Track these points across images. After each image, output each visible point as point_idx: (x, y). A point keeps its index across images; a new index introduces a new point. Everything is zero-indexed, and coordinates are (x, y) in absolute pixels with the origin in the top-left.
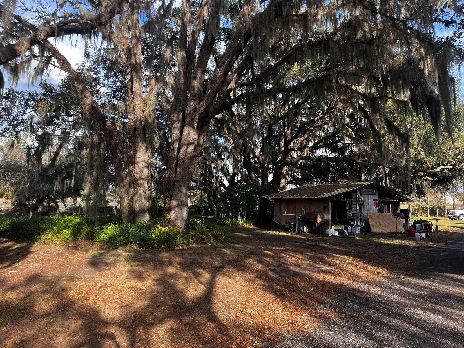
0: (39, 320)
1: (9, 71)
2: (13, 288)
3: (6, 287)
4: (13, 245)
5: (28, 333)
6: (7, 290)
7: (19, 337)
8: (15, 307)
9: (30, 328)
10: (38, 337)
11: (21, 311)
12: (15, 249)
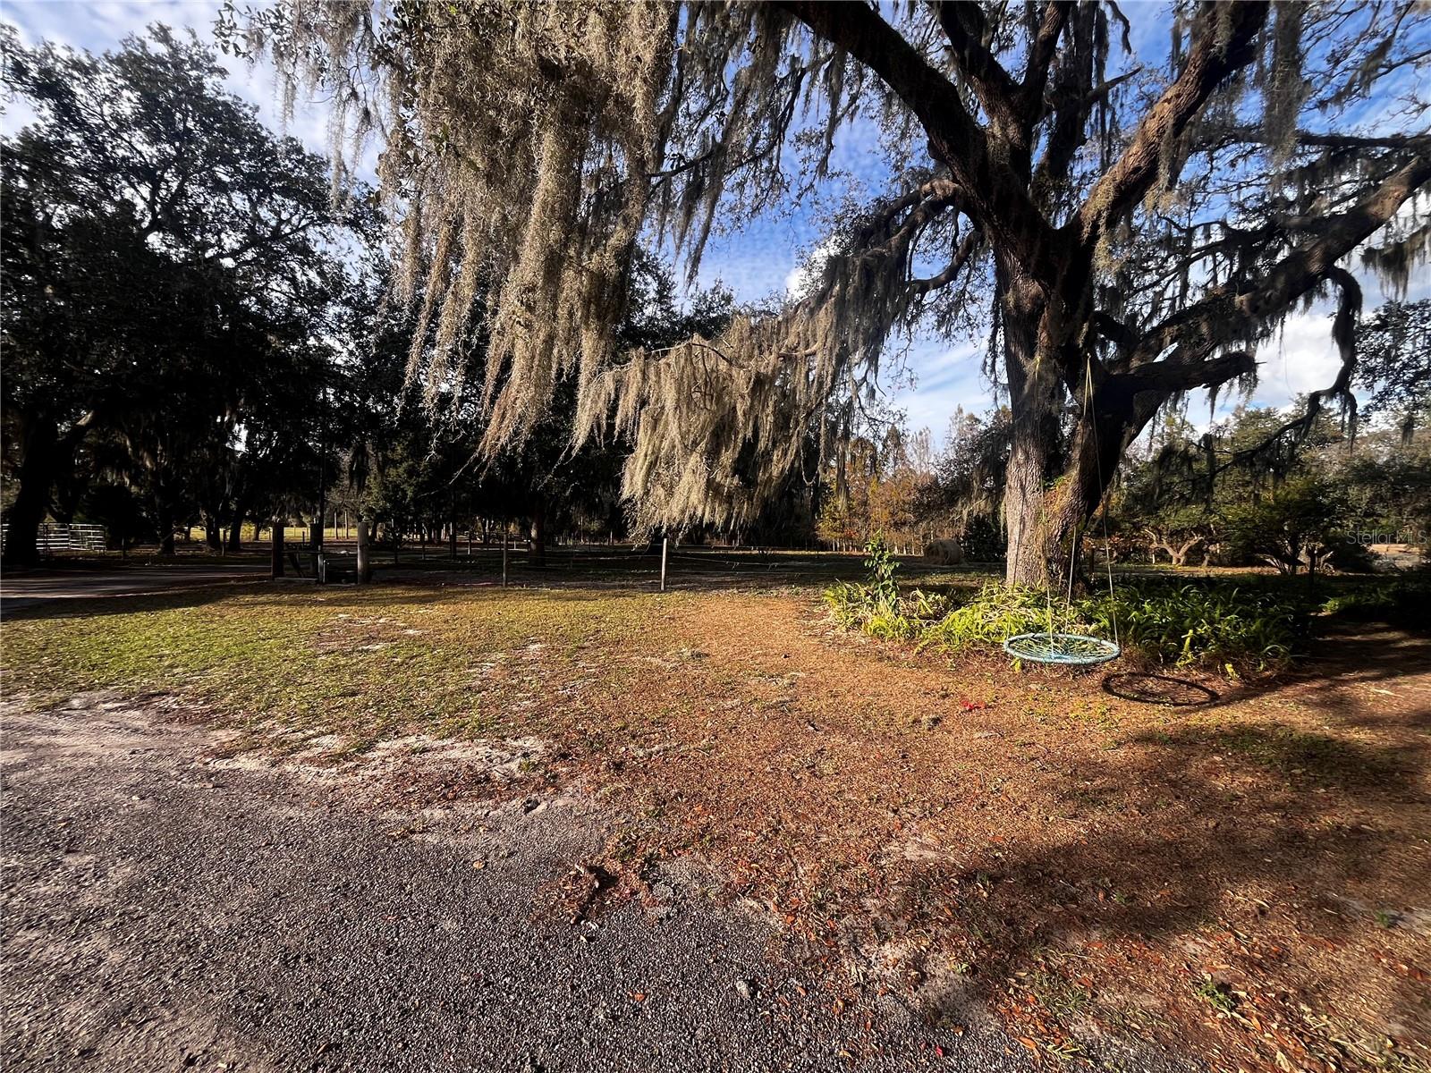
0: (1423, 807)
1: (1380, 269)
2: (1372, 722)
3: (1353, 716)
4: (1400, 640)
5: (1382, 819)
6: (1353, 724)
7: (1352, 820)
8: (1363, 761)
9: (1387, 814)
10: (1406, 840)
11: (1375, 772)
12: (1402, 649)
